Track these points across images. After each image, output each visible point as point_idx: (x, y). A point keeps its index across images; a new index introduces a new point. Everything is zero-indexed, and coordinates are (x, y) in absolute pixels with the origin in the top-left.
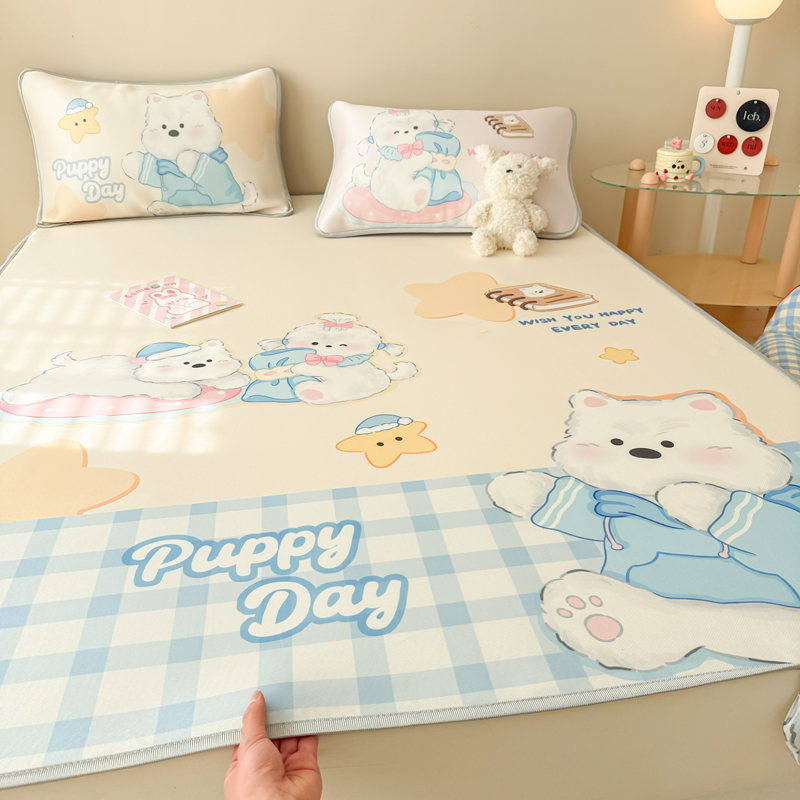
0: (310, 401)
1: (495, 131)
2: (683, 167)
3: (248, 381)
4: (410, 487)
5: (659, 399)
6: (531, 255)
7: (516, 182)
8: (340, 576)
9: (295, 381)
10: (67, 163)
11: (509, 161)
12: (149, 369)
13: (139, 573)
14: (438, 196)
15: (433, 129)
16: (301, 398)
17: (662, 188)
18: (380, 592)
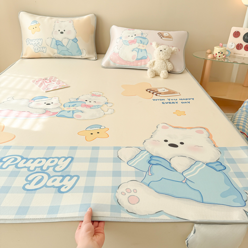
0: (76, 118)
1: (160, 37)
2: (222, 53)
3: (61, 110)
4: (94, 148)
5: (186, 128)
6: (166, 78)
7: (163, 54)
8: (60, 174)
9: (75, 112)
10: (30, 40)
11: (162, 47)
12: (33, 104)
13: (2, 165)
14: (139, 57)
15: (140, 36)
16: (74, 117)
17: (214, 59)
18: (69, 180)
